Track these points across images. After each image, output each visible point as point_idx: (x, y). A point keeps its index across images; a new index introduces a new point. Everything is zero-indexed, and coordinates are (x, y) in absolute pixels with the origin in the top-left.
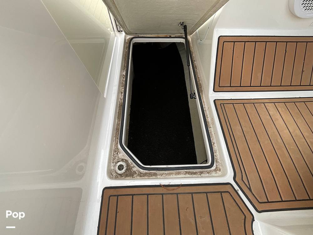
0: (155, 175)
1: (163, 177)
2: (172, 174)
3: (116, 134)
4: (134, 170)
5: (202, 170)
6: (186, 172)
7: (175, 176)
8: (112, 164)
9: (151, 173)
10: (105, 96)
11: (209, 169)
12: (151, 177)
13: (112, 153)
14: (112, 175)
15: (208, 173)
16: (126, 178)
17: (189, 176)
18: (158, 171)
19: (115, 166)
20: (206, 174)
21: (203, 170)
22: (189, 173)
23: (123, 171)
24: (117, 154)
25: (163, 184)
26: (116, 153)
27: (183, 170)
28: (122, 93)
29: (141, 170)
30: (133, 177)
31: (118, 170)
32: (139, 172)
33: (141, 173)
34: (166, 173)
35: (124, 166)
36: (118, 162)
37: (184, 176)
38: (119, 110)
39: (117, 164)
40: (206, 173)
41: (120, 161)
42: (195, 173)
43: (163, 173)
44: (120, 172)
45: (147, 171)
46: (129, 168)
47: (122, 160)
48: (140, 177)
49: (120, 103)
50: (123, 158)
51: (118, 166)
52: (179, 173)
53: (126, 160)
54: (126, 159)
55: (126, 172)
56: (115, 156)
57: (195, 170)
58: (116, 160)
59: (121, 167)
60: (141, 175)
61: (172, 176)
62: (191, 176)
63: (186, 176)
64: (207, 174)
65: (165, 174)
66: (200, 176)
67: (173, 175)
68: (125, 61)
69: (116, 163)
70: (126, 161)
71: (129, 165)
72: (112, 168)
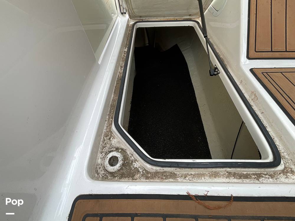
0: (173, 176)
1: (188, 180)
2: (203, 175)
3: (110, 112)
4: (135, 166)
5: (259, 170)
6: (229, 173)
7: (210, 180)
8: (100, 155)
9: (165, 172)
10: (100, 62)
11: (273, 169)
12: (165, 179)
13: (101, 138)
14: (98, 174)
15: (272, 176)
16: (121, 180)
17: (236, 180)
18: (178, 169)
19: (103, 158)
20: (268, 178)
21: (263, 170)
22: (235, 175)
23: (117, 167)
24: (110, 139)
25: (193, 193)
26: (108, 138)
27: (224, 169)
28: (122, 67)
29: (148, 166)
30: (133, 179)
31: (108, 165)
32: (145, 170)
33: (148, 172)
34: (193, 173)
35: (120, 160)
36: (110, 152)
37: (227, 180)
38: (117, 84)
39: (107, 156)
40: (267, 176)
41: (112, 151)
42: (247, 176)
43: (186, 173)
44: (111, 169)
45: (158, 169)
46: (127, 162)
47: (117, 149)
48: (146, 179)
49: (118, 77)
50: (118, 145)
51: (108, 158)
52: (216, 175)
53: (122, 149)
54: (123, 147)
55: (121, 169)
56: (106, 142)
57: (247, 169)
58: (106, 149)
59: (113, 161)
60: (148, 176)
61: (203, 180)
62: (240, 181)
63: (231, 181)
64: (271, 180)
65: (191, 174)
66: (257, 182)
67: (207, 178)
68: (127, 41)
69: (107, 154)
70: (123, 151)
71: (128, 158)
72: (99, 161)
